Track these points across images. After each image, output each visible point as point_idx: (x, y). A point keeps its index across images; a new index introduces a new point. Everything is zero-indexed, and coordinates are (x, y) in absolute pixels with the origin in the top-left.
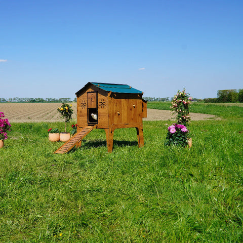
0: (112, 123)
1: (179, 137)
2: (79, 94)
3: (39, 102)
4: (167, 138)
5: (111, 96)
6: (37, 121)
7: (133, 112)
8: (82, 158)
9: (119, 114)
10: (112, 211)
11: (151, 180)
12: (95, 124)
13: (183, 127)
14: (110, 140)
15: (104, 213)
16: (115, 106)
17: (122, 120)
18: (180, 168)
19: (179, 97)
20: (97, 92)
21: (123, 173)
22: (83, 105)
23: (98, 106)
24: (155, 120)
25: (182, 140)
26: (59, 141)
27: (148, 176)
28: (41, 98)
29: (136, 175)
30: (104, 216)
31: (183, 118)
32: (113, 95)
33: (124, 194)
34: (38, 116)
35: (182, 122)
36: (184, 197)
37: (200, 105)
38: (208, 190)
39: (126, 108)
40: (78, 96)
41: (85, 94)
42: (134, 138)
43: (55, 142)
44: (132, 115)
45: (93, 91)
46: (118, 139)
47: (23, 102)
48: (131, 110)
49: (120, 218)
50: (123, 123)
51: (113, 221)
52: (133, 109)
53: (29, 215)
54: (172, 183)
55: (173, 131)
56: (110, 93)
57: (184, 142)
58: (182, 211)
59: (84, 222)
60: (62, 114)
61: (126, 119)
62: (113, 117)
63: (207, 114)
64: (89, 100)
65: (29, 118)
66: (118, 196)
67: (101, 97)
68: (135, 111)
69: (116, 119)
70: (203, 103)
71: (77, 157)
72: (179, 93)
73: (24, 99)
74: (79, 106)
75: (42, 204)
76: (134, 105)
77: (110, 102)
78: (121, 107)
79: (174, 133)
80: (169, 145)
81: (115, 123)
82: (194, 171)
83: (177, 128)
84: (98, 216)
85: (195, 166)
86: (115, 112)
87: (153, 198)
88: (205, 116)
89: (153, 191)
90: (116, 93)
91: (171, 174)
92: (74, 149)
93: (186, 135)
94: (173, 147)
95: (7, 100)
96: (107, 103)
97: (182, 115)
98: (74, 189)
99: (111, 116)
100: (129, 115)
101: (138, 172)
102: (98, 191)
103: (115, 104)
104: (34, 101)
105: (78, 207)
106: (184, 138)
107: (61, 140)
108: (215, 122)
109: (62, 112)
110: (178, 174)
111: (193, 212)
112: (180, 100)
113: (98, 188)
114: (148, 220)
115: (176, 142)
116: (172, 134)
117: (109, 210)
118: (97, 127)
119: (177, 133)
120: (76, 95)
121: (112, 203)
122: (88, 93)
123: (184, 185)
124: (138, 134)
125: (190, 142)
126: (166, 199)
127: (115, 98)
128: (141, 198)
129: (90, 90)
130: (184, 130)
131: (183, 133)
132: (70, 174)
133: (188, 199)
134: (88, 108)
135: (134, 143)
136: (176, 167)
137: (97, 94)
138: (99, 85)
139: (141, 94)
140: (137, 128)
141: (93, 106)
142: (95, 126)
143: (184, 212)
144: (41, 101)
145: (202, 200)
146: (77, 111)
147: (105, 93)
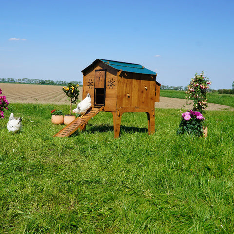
0: (120, 106)
1: (194, 125)
2: (86, 72)
3: (49, 84)
4: (180, 126)
5: (121, 75)
6: (43, 103)
7: (144, 95)
8: (85, 143)
9: (129, 96)
10: (110, 209)
11: (161, 173)
12: (102, 106)
13: (199, 115)
14: (117, 125)
15: (101, 211)
16: (125, 87)
17: (132, 103)
18: (195, 160)
19: (196, 81)
20: (106, 70)
21: (129, 162)
22: (90, 84)
23: (107, 86)
24: (167, 108)
25: (197, 129)
26: (63, 124)
27: (157, 167)
28: (51, 80)
29: (143, 165)
30: (100, 215)
31: (199, 104)
32: (123, 74)
33: (128, 188)
34: (46, 98)
35: (198, 108)
36: (199, 195)
37: (214, 95)
38: (228, 188)
39: (137, 89)
40: (85, 74)
41: (93, 73)
42: (144, 124)
43: (58, 124)
44: (143, 99)
45: (101, 68)
46: (126, 125)
47: (33, 84)
48: (142, 92)
49: (119, 219)
50: (133, 106)
51: (110, 222)
52: (145, 91)
53: (8, 209)
54: (185, 177)
55: (187, 117)
56: (120, 72)
57: (199, 130)
58: (198, 213)
59: (74, 223)
60: (67, 94)
61: (136, 102)
62: (122, 98)
63: (222, 104)
64: (97, 79)
65: (36, 100)
66: (119, 190)
67: (110, 76)
68: (147, 94)
69: (125, 101)
70: (217, 94)
71: (79, 142)
72: (197, 77)
73: (33, 80)
74: (85, 85)
75: (27, 195)
76: (146, 88)
77: (119, 82)
78: (132, 88)
79: (188, 121)
80: (183, 133)
81: (124, 106)
82: (210, 163)
83: (192, 115)
84: (93, 215)
85: (212, 157)
86: (124, 93)
87: (162, 194)
88: (219, 106)
89: (162, 186)
90: (127, 72)
91: (184, 166)
92: (76, 133)
93: (202, 123)
94: (187, 136)
95: (15, 81)
96: (115, 83)
97: (199, 101)
98: (69, 179)
99: (119, 98)
100: (140, 97)
101: (146, 162)
102: (97, 182)
103: (125, 85)
104: (43, 83)
105: (70, 202)
106: (199, 126)
107: (65, 123)
108: (230, 113)
109: (67, 92)
110: (192, 166)
111: (211, 215)
112: (197, 84)
113: (98, 179)
114: (156, 224)
115: (190, 130)
116: (186, 121)
117: (107, 208)
118: (103, 110)
119: (192, 121)
120: (82, 73)
121: (112, 199)
122: (96, 71)
123: (200, 180)
124: (149, 119)
125: (205, 131)
126: (178, 196)
127: (126, 78)
128: (148, 193)
129: (98, 68)
130: (200, 117)
131: (199, 121)
132: (68, 161)
133: (204, 198)
134: (95, 88)
135: (144, 130)
136: (190, 158)
137: (106, 73)
138: (108, 62)
139: (155, 76)
140: (148, 114)
141: (101, 86)
142: (102, 108)
143: (200, 215)
144: (51, 83)
145: (221, 199)
146: (83, 90)
147: (115, 72)
